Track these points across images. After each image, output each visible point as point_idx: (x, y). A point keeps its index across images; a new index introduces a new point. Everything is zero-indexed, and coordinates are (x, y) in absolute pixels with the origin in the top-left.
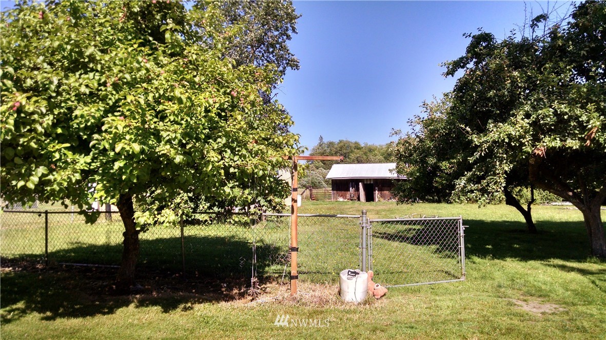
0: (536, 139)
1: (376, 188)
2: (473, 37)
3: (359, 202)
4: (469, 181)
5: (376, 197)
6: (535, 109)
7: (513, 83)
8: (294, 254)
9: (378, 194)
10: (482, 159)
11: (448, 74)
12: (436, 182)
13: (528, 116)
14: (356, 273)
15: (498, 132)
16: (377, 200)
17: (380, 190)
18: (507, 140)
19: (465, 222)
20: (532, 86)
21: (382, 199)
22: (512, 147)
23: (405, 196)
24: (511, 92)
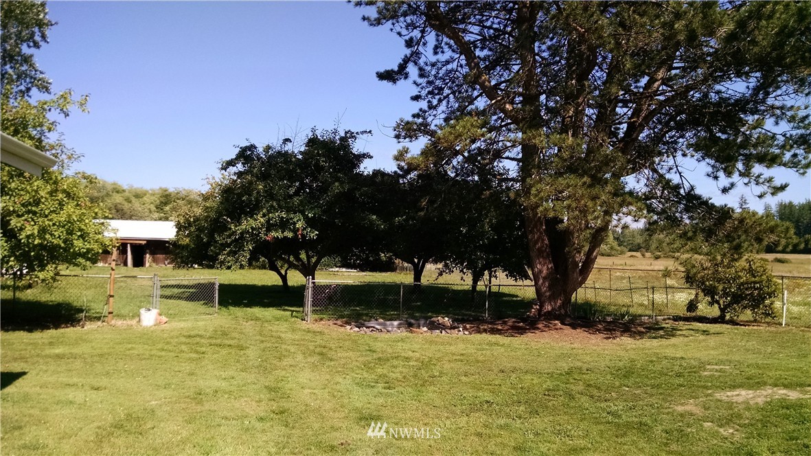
0: (268, 230)
1: (148, 251)
2: (241, 148)
3: (125, 268)
4: (228, 255)
5: (147, 262)
6: (269, 212)
7: (258, 193)
8: (111, 299)
9: (149, 258)
10: (236, 240)
11: (222, 169)
12: (212, 250)
13: (264, 216)
14: (150, 310)
15: (247, 224)
16: (147, 265)
17: (152, 253)
18: (250, 231)
19: (221, 286)
20: (270, 195)
21: (154, 265)
22: (254, 234)
23: (182, 262)
24: (257, 200)
